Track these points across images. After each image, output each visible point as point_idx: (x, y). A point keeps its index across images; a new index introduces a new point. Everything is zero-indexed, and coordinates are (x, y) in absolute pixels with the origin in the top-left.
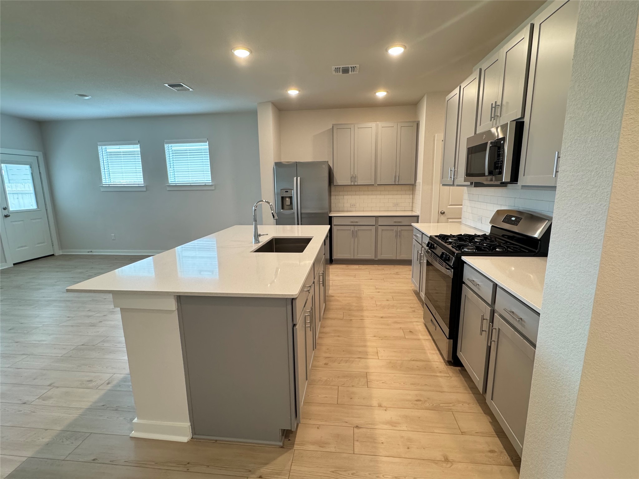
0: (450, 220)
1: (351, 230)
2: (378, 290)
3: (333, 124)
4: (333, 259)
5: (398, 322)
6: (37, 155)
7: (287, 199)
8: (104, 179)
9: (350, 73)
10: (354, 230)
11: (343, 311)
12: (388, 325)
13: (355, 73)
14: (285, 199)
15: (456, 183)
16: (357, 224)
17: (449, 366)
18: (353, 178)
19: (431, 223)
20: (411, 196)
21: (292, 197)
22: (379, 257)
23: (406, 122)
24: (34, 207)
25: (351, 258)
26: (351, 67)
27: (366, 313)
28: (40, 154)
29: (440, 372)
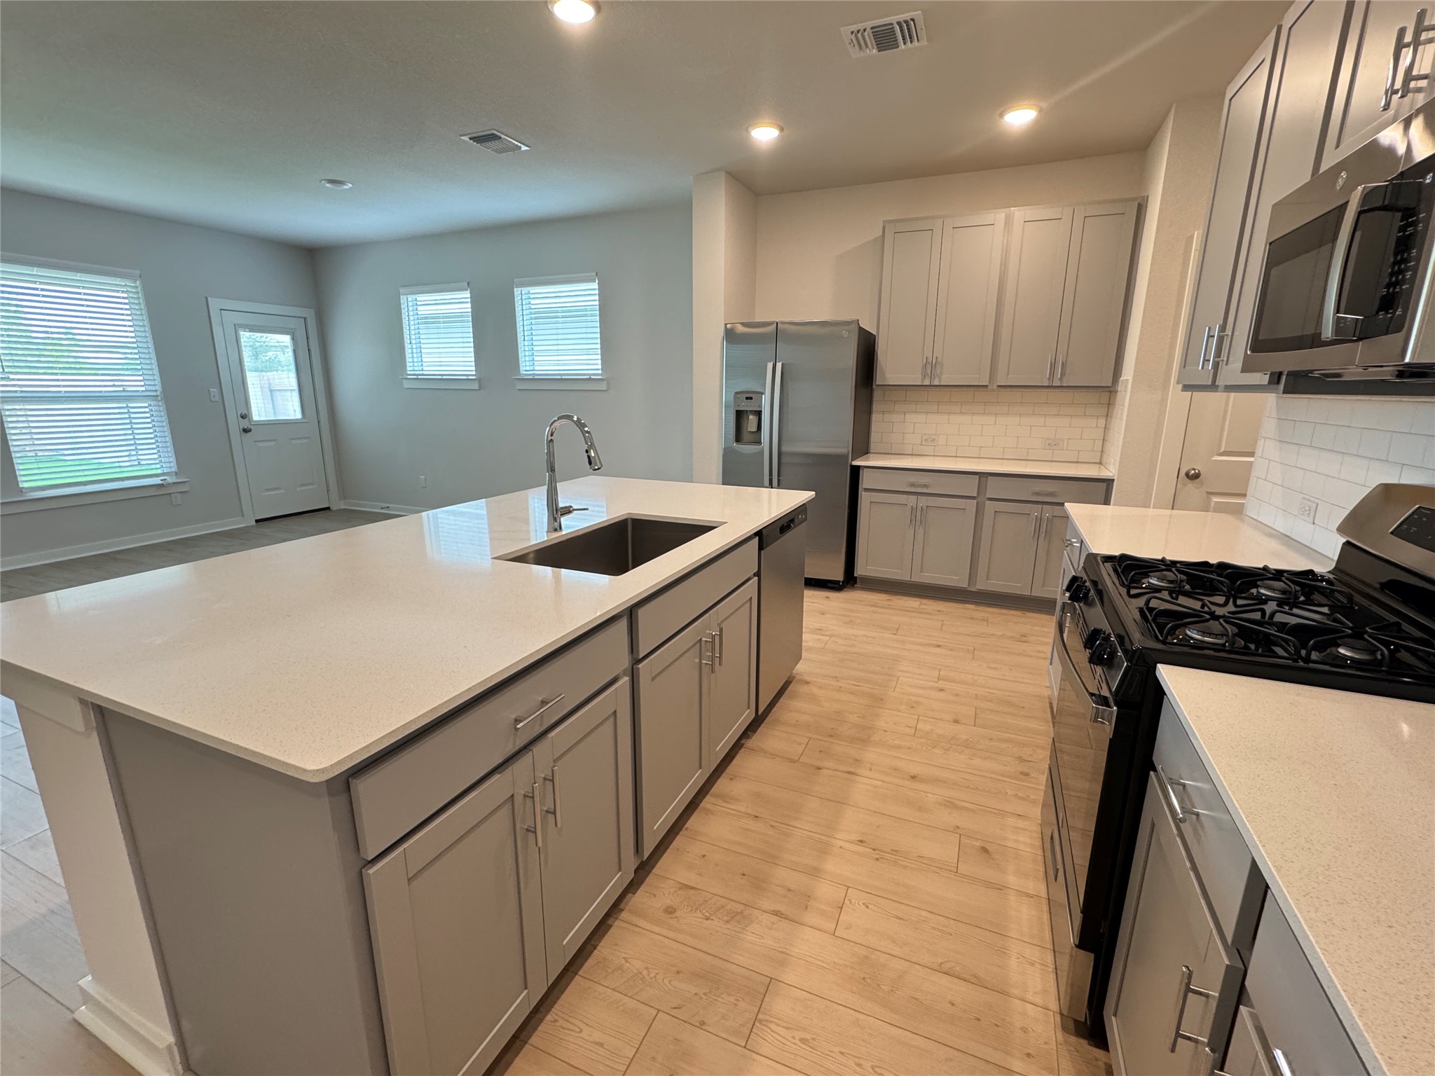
0: (1215, 499)
1: (909, 508)
2: (941, 684)
3: (884, 221)
4: (855, 575)
5: (957, 802)
6: (304, 316)
7: (751, 417)
8: (411, 364)
9: (902, 46)
10: (915, 506)
11: (811, 735)
12: (920, 809)
13: (916, 43)
14: (746, 416)
15: (1221, 382)
16: (925, 491)
17: (1073, 1039)
18: (931, 366)
19: (1149, 507)
20: (1102, 422)
21: (761, 411)
22: (981, 585)
23: (1100, 203)
24: (299, 416)
25: (903, 579)
26: (899, 23)
27: (871, 755)
28: (310, 314)
29: (1028, 1055)
